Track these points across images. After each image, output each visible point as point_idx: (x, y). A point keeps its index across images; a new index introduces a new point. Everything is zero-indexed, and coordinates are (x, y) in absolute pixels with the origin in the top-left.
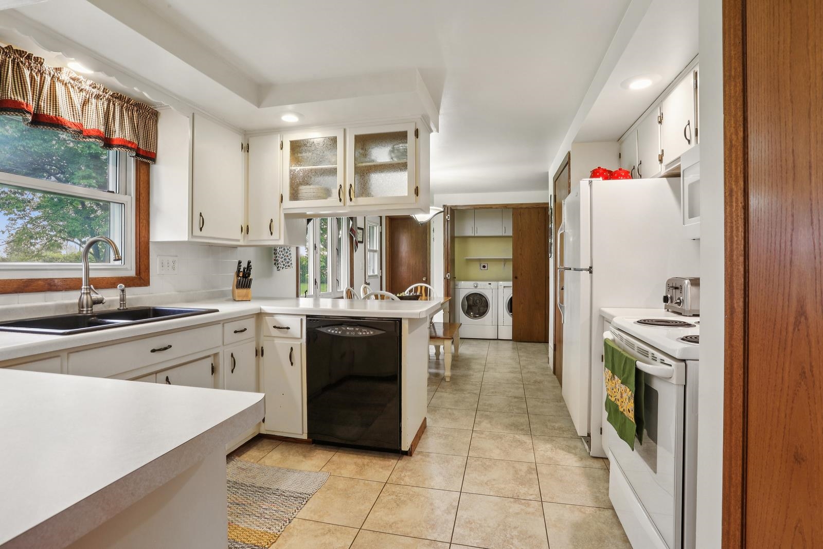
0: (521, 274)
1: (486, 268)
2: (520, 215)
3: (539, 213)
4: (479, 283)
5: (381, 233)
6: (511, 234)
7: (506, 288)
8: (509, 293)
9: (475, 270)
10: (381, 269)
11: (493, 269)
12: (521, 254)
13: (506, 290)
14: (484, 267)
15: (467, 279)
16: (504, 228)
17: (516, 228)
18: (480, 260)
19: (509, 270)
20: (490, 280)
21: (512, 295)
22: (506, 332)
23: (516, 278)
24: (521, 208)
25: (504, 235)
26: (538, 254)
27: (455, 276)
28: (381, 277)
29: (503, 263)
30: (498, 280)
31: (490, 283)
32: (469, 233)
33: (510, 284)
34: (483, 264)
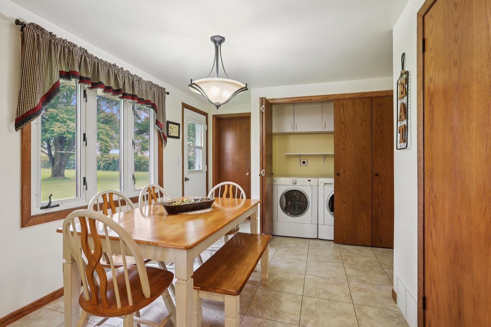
0: (344, 171)
1: (306, 164)
2: (343, 106)
3: (364, 104)
4: (298, 179)
5: (207, 131)
6: (332, 129)
7: (326, 185)
8: (330, 191)
9: (295, 166)
10: (207, 164)
11: (313, 165)
12: (343, 149)
13: (327, 187)
14: (304, 163)
15: (286, 175)
16: (324, 124)
17: (338, 122)
18: (299, 156)
19: (330, 166)
20: (309, 176)
21: (333, 193)
22: (328, 232)
23: (338, 175)
24: (344, 99)
25: (324, 130)
26: (364, 148)
27: (273, 172)
28: (207, 172)
29: (322, 159)
30: (318, 177)
31: (309, 179)
32: (288, 129)
33: (332, 180)
34: (303, 159)
